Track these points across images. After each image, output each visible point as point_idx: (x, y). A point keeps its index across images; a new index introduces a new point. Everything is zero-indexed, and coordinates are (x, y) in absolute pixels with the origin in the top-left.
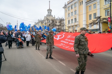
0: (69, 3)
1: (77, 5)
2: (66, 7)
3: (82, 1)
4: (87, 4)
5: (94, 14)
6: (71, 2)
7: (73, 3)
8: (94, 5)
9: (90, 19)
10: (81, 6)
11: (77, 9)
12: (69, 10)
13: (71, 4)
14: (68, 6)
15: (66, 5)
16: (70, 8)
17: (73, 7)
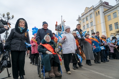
0: (83, 15)
1: (93, 15)
2: (81, 19)
3: (99, 12)
4: (104, 14)
5: (116, 24)
6: (85, 14)
7: (88, 14)
8: (113, 13)
9: (111, 29)
10: (98, 17)
11: (93, 20)
12: (84, 22)
13: (86, 15)
14: (82, 18)
15: (79, 18)
16: (85, 20)
17: (89, 18)
